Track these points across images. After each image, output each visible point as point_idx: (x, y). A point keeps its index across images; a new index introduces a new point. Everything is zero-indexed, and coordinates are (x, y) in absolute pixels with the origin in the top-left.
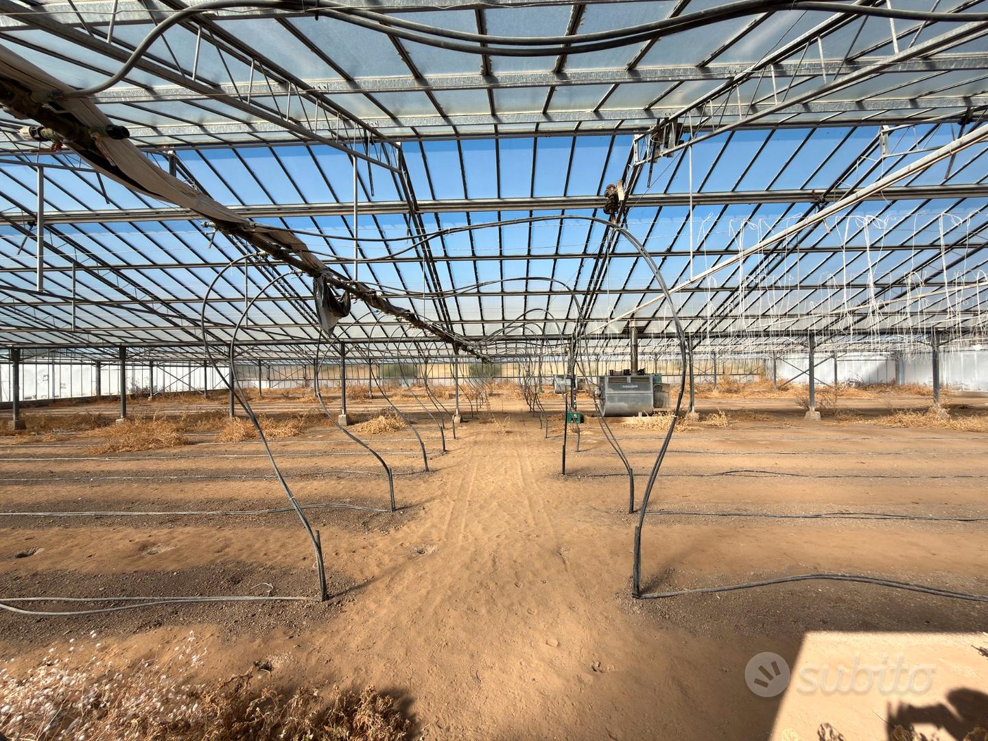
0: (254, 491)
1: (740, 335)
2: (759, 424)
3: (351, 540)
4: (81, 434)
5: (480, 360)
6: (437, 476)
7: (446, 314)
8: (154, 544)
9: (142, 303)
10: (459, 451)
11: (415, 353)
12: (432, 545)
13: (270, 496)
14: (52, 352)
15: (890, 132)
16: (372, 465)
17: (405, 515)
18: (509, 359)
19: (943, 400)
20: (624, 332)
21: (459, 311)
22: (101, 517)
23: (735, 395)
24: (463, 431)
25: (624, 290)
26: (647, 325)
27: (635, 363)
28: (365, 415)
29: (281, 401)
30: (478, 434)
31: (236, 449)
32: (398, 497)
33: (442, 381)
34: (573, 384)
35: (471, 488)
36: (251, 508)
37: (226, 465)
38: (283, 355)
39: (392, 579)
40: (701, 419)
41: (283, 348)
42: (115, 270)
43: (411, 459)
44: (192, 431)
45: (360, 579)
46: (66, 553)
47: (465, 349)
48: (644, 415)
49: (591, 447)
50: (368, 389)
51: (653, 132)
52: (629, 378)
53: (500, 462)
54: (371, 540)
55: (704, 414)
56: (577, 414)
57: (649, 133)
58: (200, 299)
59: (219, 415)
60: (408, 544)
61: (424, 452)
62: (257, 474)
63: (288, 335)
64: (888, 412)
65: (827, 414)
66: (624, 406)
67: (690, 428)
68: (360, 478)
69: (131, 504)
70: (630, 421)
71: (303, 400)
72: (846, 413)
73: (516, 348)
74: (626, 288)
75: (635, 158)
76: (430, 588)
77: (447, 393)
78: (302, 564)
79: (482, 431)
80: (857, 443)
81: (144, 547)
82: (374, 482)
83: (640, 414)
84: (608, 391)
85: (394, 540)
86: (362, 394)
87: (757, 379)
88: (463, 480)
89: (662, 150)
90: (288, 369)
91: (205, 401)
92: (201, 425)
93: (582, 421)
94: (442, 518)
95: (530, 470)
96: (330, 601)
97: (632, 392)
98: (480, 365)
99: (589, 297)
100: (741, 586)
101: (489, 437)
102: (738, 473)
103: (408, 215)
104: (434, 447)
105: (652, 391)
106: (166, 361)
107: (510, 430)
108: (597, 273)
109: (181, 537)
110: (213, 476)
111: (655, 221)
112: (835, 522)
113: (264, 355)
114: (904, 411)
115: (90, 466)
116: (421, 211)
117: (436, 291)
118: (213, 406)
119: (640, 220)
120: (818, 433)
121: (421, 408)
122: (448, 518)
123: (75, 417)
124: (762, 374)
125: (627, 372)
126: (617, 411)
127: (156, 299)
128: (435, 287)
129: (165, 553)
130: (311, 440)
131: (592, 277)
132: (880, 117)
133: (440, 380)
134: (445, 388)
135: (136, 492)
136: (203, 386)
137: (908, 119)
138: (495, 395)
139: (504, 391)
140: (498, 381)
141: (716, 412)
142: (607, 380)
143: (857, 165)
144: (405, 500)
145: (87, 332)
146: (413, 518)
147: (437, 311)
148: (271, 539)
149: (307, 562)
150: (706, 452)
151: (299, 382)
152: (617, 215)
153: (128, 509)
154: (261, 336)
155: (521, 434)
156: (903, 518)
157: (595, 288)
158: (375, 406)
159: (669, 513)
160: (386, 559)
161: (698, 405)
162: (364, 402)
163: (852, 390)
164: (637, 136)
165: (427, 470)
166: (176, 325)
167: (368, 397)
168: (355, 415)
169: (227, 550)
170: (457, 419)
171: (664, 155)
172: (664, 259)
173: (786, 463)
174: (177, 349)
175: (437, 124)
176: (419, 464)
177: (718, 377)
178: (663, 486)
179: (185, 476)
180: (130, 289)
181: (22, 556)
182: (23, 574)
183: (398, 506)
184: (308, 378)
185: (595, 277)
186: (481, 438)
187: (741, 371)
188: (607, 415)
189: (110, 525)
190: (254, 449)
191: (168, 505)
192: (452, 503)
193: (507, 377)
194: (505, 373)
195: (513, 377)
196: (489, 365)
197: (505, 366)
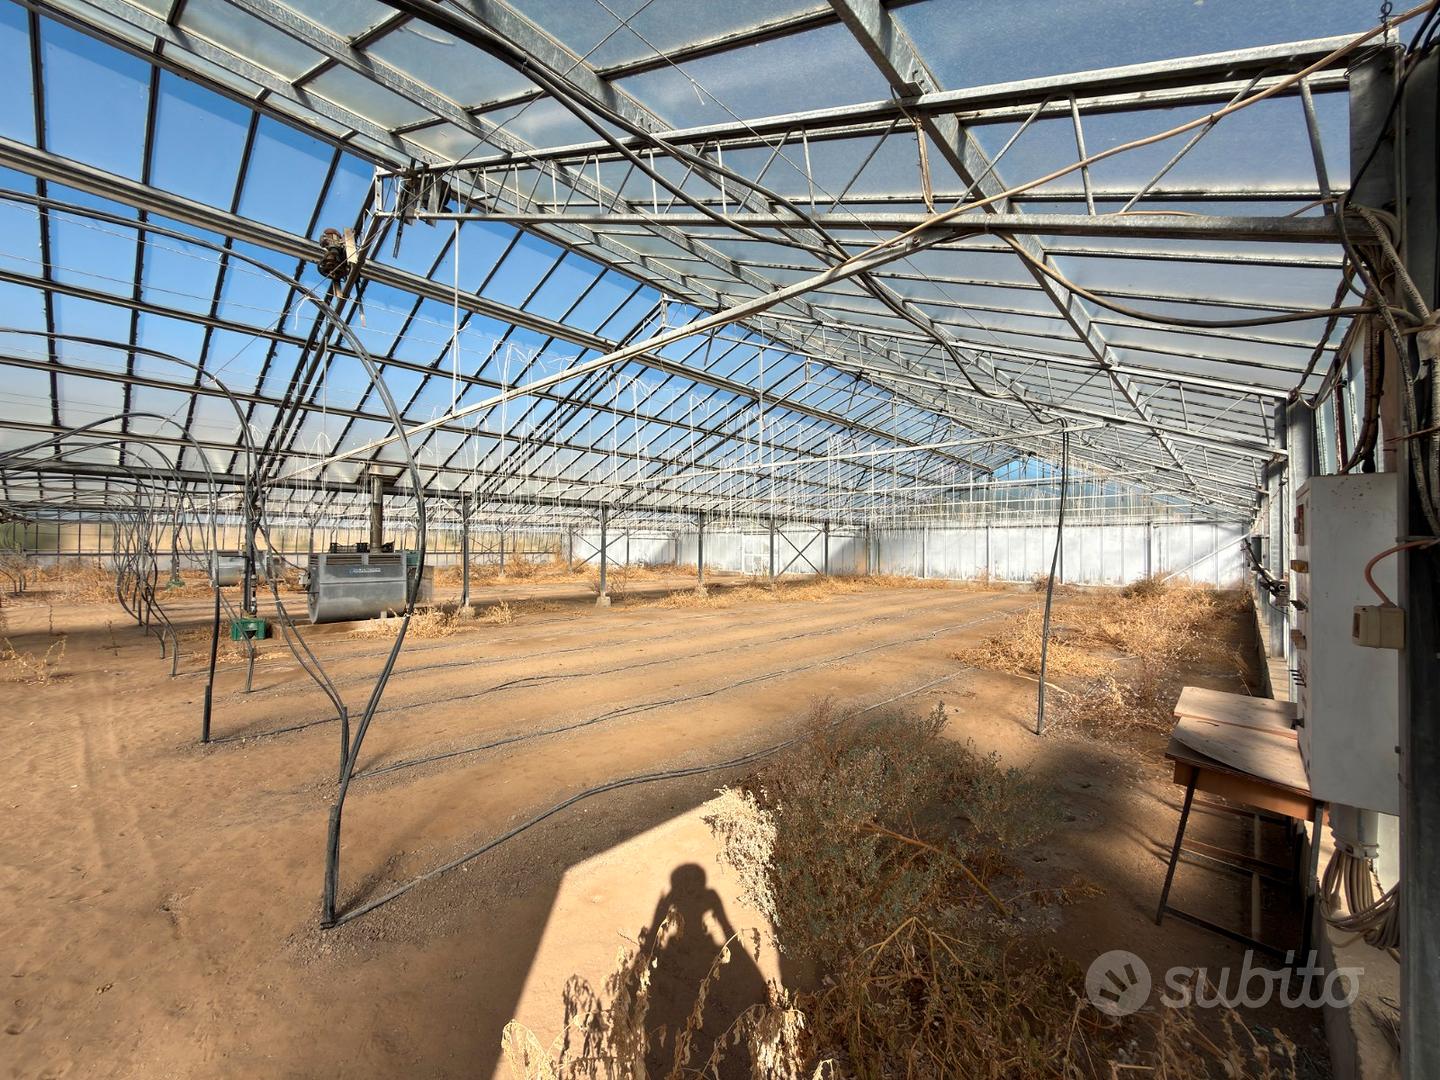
1: (528, 501)
2: (550, 616)
15: (670, 303)
18: (85, 515)
19: (705, 580)
20: (358, 482)
23: (525, 580)
25: (358, 413)
26: (400, 475)
27: (378, 532)
34: (250, 568)
40: (477, 615)
48: (390, 615)
49: (282, 679)
51: (404, 175)
52: (365, 557)
55: (481, 608)
56: (257, 623)
57: (399, 174)
64: (666, 593)
65: (617, 599)
66: (355, 602)
67: (459, 629)
70: (366, 626)
72: (634, 597)
73: (107, 493)
74: (363, 410)
75: (378, 203)
80: (640, 629)
83: (384, 614)
84: (325, 579)
87: (552, 558)
89: (417, 210)
93: (269, 633)
95: (112, 748)
97: (369, 579)
99: (288, 412)
100: (498, 840)
102: (515, 685)
105: (404, 577)
107: (66, 670)
108: (304, 373)
111: (413, 314)
112: (610, 723)
114: (677, 591)
119: (387, 305)
120: (606, 621)
124: (559, 553)
125: (362, 548)
126: (343, 612)
131: (296, 378)
132: (661, 283)
137: (682, 295)
138: (32, 594)
139: (65, 586)
140: (45, 563)
141: (497, 604)
142: (322, 561)
143: (643, 326)
150: (480, 661)
152: (344, 285)
156: (665, 703)
157: (300, 399)
159: (410, 764)
161: (475, 595)
163: (641, 572)
164: (382, 171)
171: (421, 218)
172: (427, 378)
173: (571, 662)
177: (506, 557)
178: (407, 724)
185: (302, 380)
187: (535, 549)
188: (322, 621)
193: (79, 554)
194: (72, 546)
195: (99, 555)
196: (20, 526)
197: (74, 528)
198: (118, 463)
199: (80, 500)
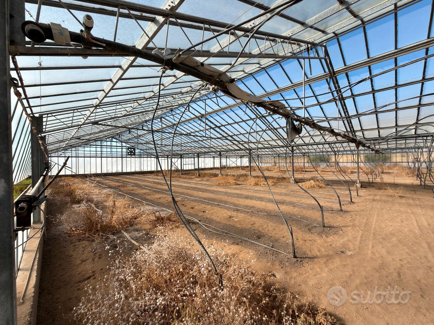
0: (261, 205)
3: (303, 235)
4: (212, 179)
5: (374, 152)
6: (348, 215)
7: (351, 127)
8: (233, 217)
9: (225, 137)
10: (362, 203)
11: (330, 150)
12: (350, 251)
13: (266, 208)
14: (205, 154)
16: (309, 203)
17: (331, 231)
18: (398, 151)
21: (360, 124)
22: (219, 205)
24: (362, 192)
28: (302, 179)
29: (266, 171)
30: (375, 195)
31: (253, 188)
32: (326, 221)
33: (345, 164)
35: (373, 226)
36: (261, 211)
37: (250, 194)
38: (267, 153)
39: (327, 260)
41: (267, 150)
42: (219, 127)
43: (330, 203)
44: (238, 181)
45: (310, 255)
46: (213, 214)
47: (364, 146)
50: (303, 167)
53: (396, 215)
54: (314, 238)
58: (248, 132)
59: (246, 175)
60: (334, 246)
61: (340, 201)
62: (261, 199)
63: (269, 144)
68: (304, 208)
69: (226, 202)
71: (274, 171)
73: (406, 143)
76: (351, 273)
77: (349, 171)
78: (283, 239)
79: (379, 194)
81: (230, 217)
82: (311, 211)
85: (326, 242)
86: (300, 169)
88: (367, 220)
90: (268, 159)
91: (241, 170)
92: (241, 179)
94: (355, 238)
95: (426, 224)
96: (297, 259)
98: (373, 155)
101: (384, 198)
103: (329, 79)
104: (345, 199)
106: (230, 156)
107: (402, 195)
109: (240, 217)
110: (247, 197)
113: (260, 153)
115: (214, 189)
116: (337, 75)
117: (346, 116)
118: (243, 172)
121: (336, 178)
122: (359, 239)
123: (210, 173)
127: (229, 135)
128: (345, 114)
129: (236, 221)
130: (279, 188)
133: (344, 164)
134: (348, 168)
135: (226, 198)
136: (240, 165)
138: (386, 173)
139: (395, 171)
140: (387, 164)
144: (329, 223)
145: (212, 148)
146: (335, 234)
147: (345, 126)
148: (269, 225)
149: (285, 239)
151: (272, 164)
153: (225, 204)
154: (260, 146)
155: (413, 199)
158: (307, 176)
160: (323, 250)
162: (301, 174)
165: (342, 210)
166: (234, 144)
167: (303, 171)
168: (298, 179)
169: (255, 225)
170: (359, 185)
174: (233, 152)
175: (351, 23)
176: (337, 206)
179: (239, 196)
180: (222, 133)
181: (204, 212)
182: (205, 217)
183: (326, 225)
184: (276, 162)
186: (378, 198)
189: (222, 208)
190: (259, 189)
191: (235, 205)
192: (361, 232)
193: (396, 162)
194: (394, 160)
195: (402, 162)
196: (381, 155)
197: (394, 155)
198: (414, 133)
199: (407, 146)
